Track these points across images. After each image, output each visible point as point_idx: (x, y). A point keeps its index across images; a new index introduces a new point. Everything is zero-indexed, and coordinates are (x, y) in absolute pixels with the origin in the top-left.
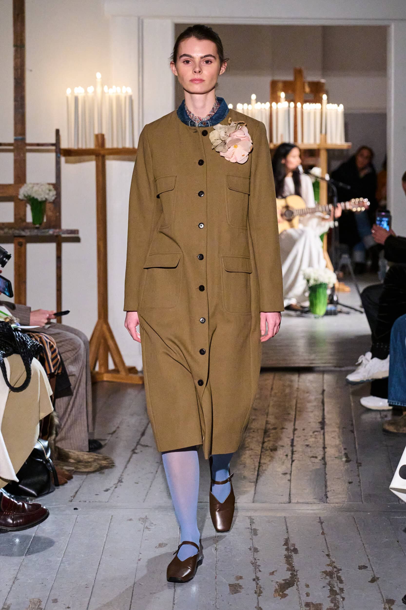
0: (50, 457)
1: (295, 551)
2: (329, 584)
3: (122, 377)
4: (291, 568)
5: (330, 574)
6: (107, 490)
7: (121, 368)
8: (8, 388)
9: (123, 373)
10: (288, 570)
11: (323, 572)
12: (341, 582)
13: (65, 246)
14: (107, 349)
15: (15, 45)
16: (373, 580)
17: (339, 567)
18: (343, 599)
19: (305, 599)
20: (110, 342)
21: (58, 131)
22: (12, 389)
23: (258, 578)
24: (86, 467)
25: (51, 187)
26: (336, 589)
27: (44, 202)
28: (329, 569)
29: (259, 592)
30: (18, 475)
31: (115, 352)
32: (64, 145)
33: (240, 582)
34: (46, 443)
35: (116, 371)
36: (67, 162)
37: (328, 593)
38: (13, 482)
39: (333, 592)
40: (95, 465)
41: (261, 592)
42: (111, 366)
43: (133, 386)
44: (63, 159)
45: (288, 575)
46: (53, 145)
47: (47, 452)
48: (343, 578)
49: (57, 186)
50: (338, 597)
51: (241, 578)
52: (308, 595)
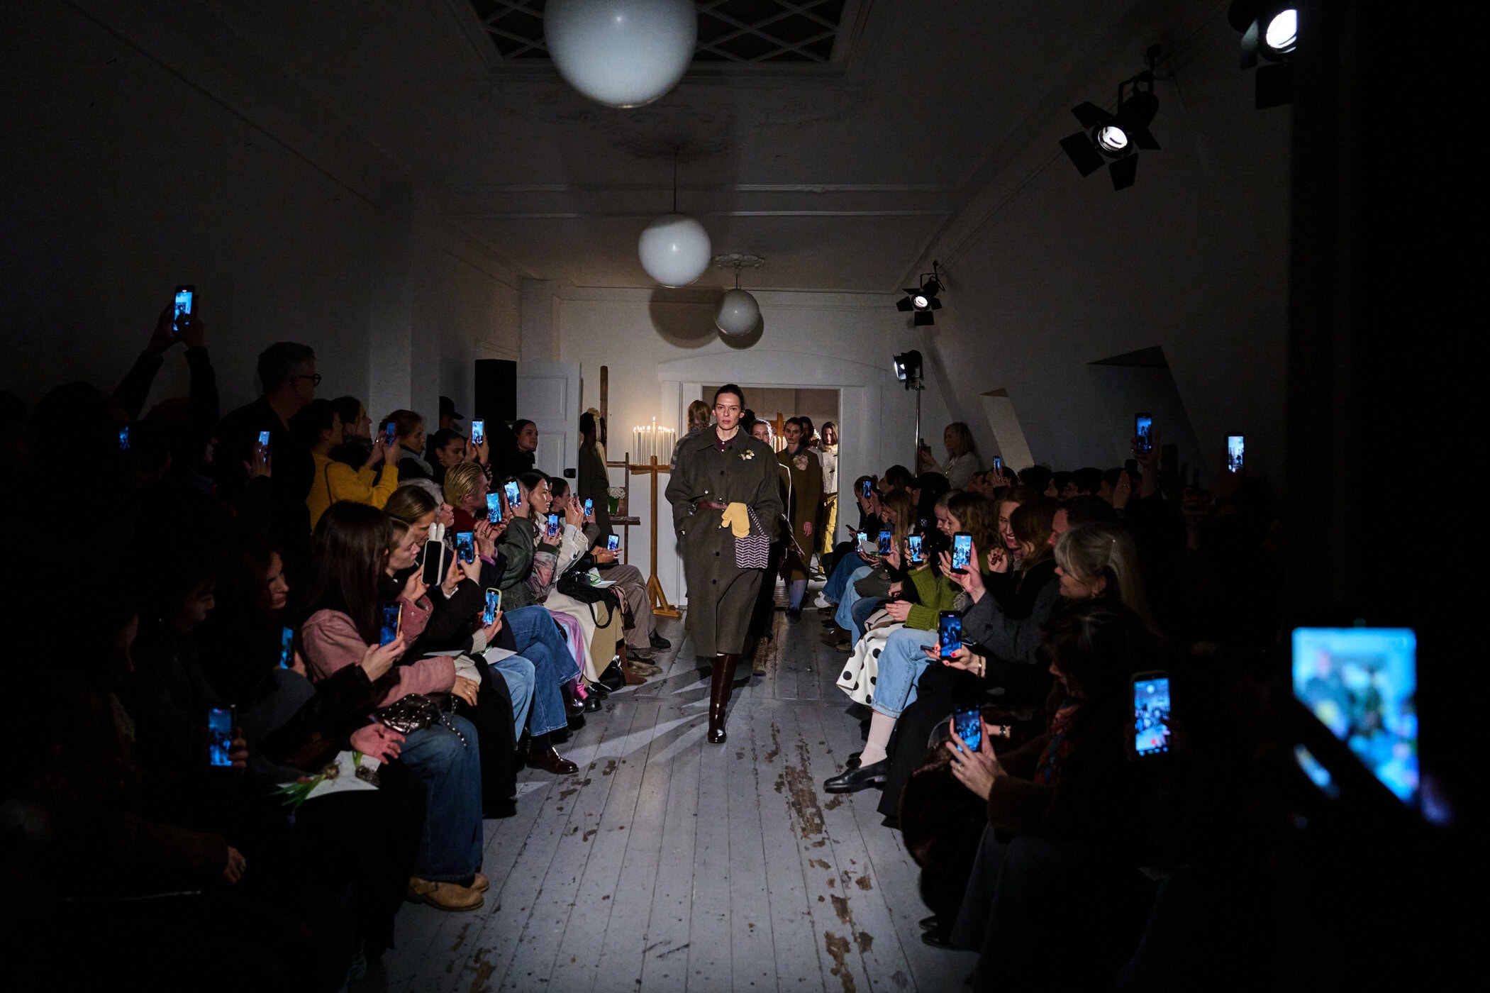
0: (621, 666)
1: (778, 731)
2: (801, 754)
3: (666, 612)
4: (776, 743)
5: (801, 747)
6: (656, 688)
7: (665, 606)
8: (595, 625)
9: (666, 610)
10: (774, 744)
11: (797, 746)
12: (808, 753)
13: (630, 527)
14: (656, 593)
15: (601, 399)
16: (829, 752)
17: (807, 742)
18: (810, 764)
19: (785, 764)
20: (658, 590)
21: (627, 454)
22: (597, 626)
23: (754, 749)
24: (643, 672)
25: (622, 490)
26: (805, 757)
27: (617, 500)
28: (800, 744)
29: (755, 759)
30: (599, 679)
31: (660, 595)
32: (631, 463)
33: (743, 752)
34: (618, 657)
35: (661, 608)
36: (632, 473)
37: (800, 761)
38: (597, 683)
39: (803, 759)
40: (650, 671)
41: (756, 759)
42: (659, 605)
43: (672, 618)
44: (630, 472)
45: (773, 747)
46: (624, 463)
47: (619, 662)
48: (810, 750)
49: (626, 489)
50: (807, 763)
51: (744, 749)
52: (787, 761)
